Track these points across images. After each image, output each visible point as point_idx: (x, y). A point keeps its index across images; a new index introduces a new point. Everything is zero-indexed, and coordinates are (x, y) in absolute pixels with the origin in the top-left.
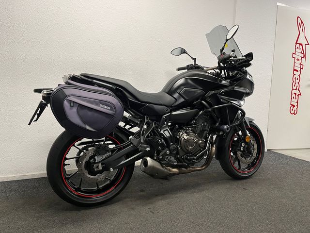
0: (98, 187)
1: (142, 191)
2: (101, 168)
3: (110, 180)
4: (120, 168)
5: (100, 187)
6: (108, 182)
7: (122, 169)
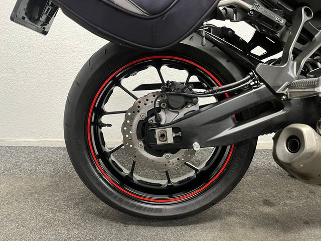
0: (169, 181)
1: (267, 203)
2: (170, 140)
3: (196, 170)
4: (221, 147)
5: (174, 181)
6: (192, 174)
7: (224, 148)
